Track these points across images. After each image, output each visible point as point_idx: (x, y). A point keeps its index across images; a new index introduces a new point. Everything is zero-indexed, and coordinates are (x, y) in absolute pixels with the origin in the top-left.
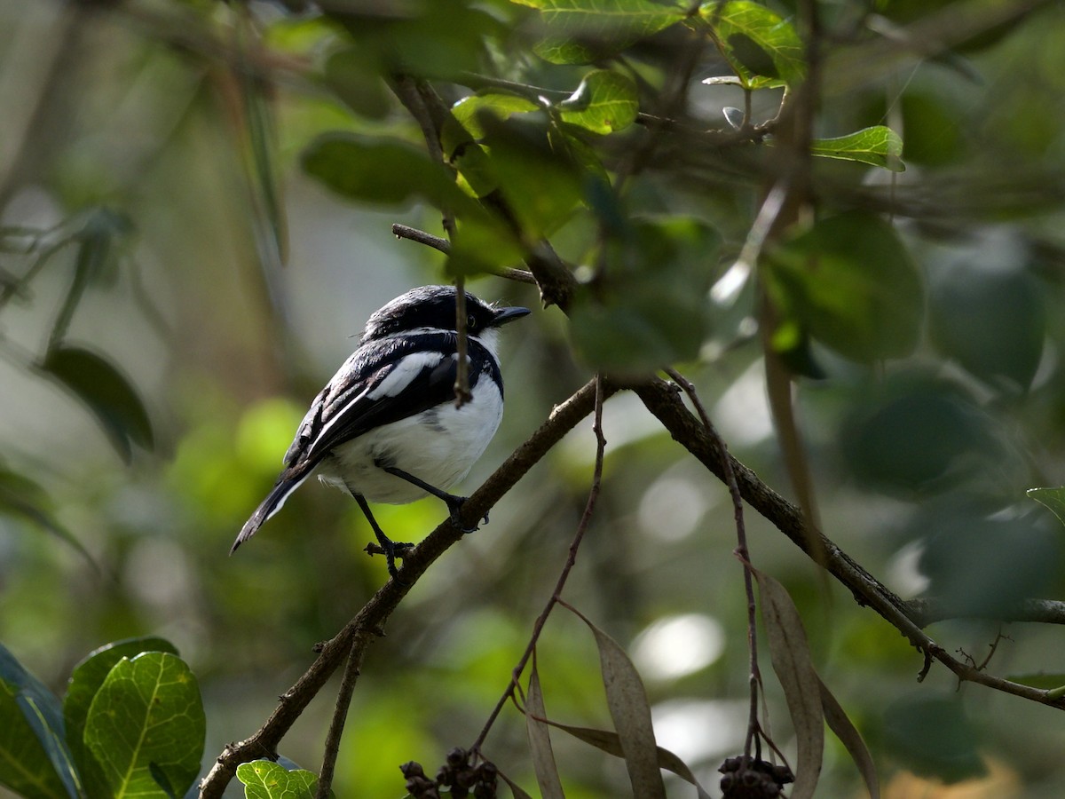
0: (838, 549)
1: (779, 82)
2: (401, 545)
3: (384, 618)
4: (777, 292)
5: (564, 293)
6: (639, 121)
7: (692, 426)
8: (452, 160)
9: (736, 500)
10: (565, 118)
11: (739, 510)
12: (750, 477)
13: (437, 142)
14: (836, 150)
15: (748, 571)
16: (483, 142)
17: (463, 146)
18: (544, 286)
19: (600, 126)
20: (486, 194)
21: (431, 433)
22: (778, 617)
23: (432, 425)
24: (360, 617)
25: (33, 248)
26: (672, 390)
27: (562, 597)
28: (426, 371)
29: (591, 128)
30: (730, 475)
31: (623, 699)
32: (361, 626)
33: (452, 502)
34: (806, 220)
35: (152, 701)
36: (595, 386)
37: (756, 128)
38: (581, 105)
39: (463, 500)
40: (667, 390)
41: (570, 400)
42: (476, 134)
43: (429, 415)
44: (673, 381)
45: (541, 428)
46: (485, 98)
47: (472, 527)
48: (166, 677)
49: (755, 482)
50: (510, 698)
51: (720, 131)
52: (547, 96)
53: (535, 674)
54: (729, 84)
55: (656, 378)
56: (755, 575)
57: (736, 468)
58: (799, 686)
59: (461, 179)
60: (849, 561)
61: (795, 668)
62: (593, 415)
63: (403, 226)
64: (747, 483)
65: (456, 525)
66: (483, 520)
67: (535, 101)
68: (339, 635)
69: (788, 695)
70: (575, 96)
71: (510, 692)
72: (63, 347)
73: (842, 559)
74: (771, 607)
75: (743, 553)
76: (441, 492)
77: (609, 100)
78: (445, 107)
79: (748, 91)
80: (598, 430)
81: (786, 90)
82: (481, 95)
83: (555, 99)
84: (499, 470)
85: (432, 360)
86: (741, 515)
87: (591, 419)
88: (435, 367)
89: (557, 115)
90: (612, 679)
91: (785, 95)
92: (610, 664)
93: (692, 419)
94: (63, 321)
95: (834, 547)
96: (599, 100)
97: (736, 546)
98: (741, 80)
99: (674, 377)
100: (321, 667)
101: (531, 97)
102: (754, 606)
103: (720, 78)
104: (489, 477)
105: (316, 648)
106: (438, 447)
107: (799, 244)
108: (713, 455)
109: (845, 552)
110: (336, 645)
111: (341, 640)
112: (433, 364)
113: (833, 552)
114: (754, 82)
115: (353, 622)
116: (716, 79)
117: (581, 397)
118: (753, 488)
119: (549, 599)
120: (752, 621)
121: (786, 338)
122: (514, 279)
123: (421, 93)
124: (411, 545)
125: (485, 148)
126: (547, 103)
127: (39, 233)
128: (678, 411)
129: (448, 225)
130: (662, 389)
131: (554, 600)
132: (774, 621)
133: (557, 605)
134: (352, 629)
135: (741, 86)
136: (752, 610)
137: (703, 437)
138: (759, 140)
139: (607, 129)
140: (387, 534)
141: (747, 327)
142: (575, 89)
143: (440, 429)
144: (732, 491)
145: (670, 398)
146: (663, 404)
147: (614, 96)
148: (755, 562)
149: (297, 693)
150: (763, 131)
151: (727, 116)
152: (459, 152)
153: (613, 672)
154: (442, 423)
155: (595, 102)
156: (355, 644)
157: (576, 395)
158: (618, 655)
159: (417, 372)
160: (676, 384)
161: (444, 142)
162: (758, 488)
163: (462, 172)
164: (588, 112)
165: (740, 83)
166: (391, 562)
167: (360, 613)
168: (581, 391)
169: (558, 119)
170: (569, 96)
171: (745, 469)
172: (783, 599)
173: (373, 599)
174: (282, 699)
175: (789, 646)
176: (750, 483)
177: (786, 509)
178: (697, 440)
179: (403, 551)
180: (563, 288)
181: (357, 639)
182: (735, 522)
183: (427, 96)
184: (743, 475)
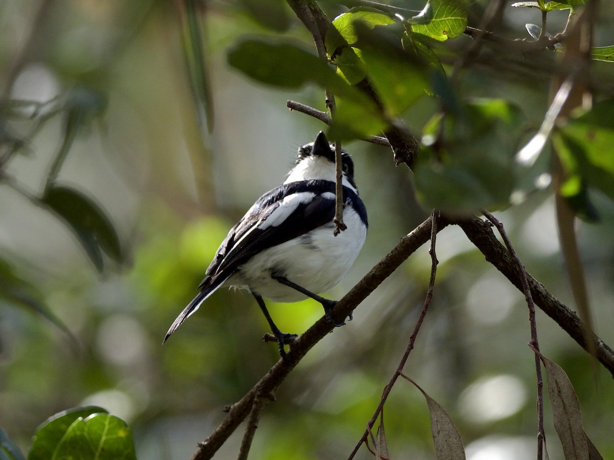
0: (602, 341)
1: (567, 5)
2: (289, 335)
3: (275, 387)
4: (565, 155)
5: (411, 154)
6: (468, 32)
7: (500, 251)
8: (332, 58)
9: (530, 306)
10: (414, 29)
11: (532, 313)
12: (541, 289)
13: (322, 45)
14: (606, 56)
15: (539, 358)
16: (355, 45)
17: (340, 48)
18: (396, 149)
19: (440, 35)
20: (357, 82)
21: (307, 251)
22: (559, 392)
23: (307, 245)
24: (258, 387)
25: (34, 115)
26: (486, 225)
27: (403, 372)
28: (302, 207)
29: (433, 36)
30: (526, 288)
31: (446, 447)
32: (259, 393)
33: (327, 304)
34: (587, 102)
35: (100, 450)
36: (431, 222)
37: (550, 39)
38: (426, 20)
39: (334, 303)
40: (483, 225)
41: (413, 232)
42: (350, 39)
43: (304, 238)
44: (487, 219)
45: (392, 252)
46: (357, 13)
47: (341, 322)
48: (110, 432)
49: (544, 293)
50: (364, 443)
51: (524, 40)
52: (401, 13)
53: (381, 426)
54: (531, 7)
55: (475, 217)
56: (542, 360)
57: (531, 282)
58: (573, 442)
59: (339, 71)
60: (610, 350)
61: (570, 428)
62: (429, 242)
63: (295, 102)
64: (539, 292)
65: (329, 321)
66: (348, 318)
67: (393, 17)
68: (242, 400)
69: (565, 448)
70: (422, 14)
71: (364, 439)
72: (56, 186)
73: (605, 349)
74: (554, 385)
75: (535, 344)
76: (318, 297)
77: (446, 17)
78: (328, 19)
79: (545, 13)
80: (433, 253)
81: (571, 11)
82: (354, 12)
83: (407, 15)
84: (361, 282)
85: (306, 199)
86: (534, 317)
87: (428, 245)
88: (309, 204)
89: (409, 27)
90: (438, 433)
91: (570, 15)
92: (437, 421)
93: (501, 247)
94: (56, 167)
95: (599, 340)
96: (439, 16)
97: (530, 340)
98: (539, 4)
99: (488, 216)
100: (229, 422)
101: (390, 13)
102: (542, 383)
103: (524, 3)
104: (354, 287)
105: (225, 409)
106: (313, 261)
107: (583, 121)
108: (515, 272)
109: (607, 344)
110: (240, 407)
111: (244, 404)
112: (306, 201)
113: (598, 343)
114: (549, 5)
115: (253, 390)
116: (521, 4)
117: (421, 230)
118: (543, 296)
119: (394, 373)
120: (540, 394)
121: (571, 188)
122: (375, 143)
123: (311, 9)
124: (296, 335)
125: (356, 51)
126: (401, 18)
127: (39, 105)
128: (490, 240)
129: (330, 104)
130: (479, 224)
131: (398, 374)
132: (556, 395)
133: (400, 377)
134: (252, 396)
135: (540, 8)
136: (540, 386)
137: (508, 259)
138: (553, 48)
139: (444, 37)
140: (278, 327)
141: (544, 181)
142: (422, 8)
143: (313, 248)
144: (528, 300)
145: (486, 231)
146: (480, 235)
147: (449, 14)
148: (543, 351)
149: (211, 441)
150: (556, 42)
151: (528, 30)
152: (337, 53)
153: (439, 427)
154: (315, 243)
155: (436, 18)
156: (254, 406)
157: (417, 228)
158: (443, 415)
159: (295, 207)
160: (489, 221)
161: (327, 45)
162: (547, 297)
163: (339, 67)
164: (431, 25)
165: (539, 6)
166: (282, 347)
167: (258, 384)
168: (421, 226)
169: (409, 29)
170: (418, 13)
171: (537, 283)
172: (563, 379)
173: (268, 374)
174: (200, 445)
175: (566, 413)
176: (541, 293)
177: (566, 312)
178: (504, 262)
179: (290, 340)
180: (410, 151)
181: (256, 402)
182: (530, 322)
183: (316, 12)
184: (536, 287)
